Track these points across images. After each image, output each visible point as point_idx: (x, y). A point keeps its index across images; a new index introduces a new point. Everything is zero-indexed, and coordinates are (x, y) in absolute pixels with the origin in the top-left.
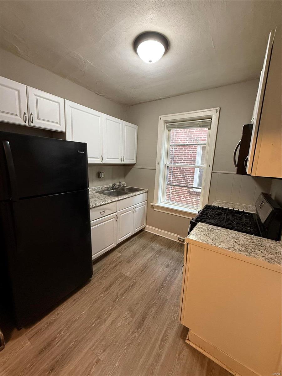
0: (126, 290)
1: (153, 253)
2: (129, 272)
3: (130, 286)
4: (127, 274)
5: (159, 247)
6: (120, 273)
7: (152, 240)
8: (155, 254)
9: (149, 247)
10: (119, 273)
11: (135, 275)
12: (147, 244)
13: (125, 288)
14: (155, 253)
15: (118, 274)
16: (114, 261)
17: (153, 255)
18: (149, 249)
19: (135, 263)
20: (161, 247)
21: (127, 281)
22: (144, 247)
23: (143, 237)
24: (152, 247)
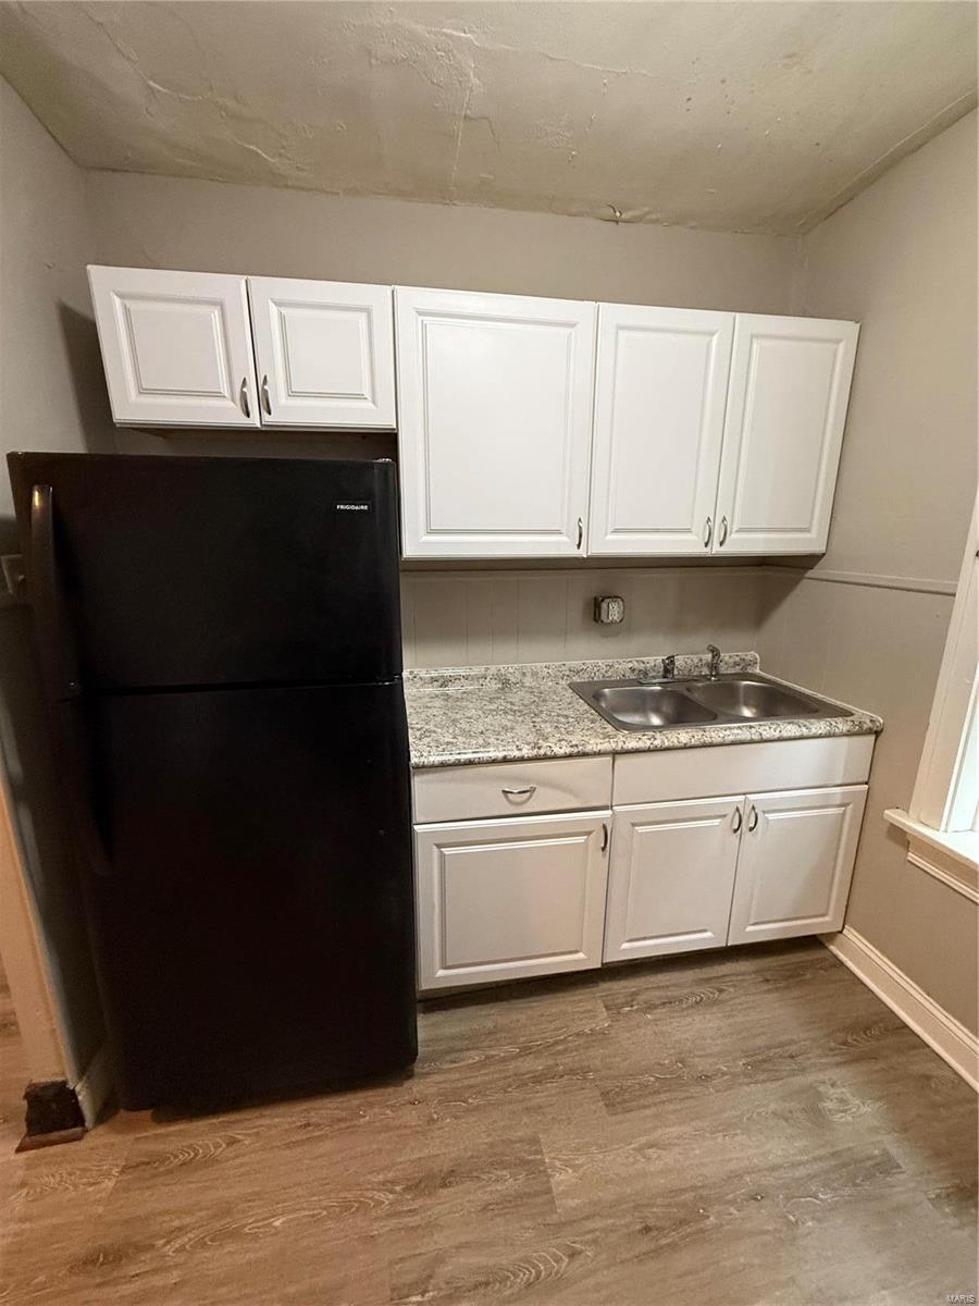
0: (487, 1284)
1: (799, 1144)
2: (576, 1168)
3: (523, 1277)
4: (562, 1179)
5: (874, 1130)
6: (534, 1141)
7: (845, 1043)
8: (817, 1167)
9: (798, 1081)
10: (529, 1132)
11: (590, 1225)
12: (793, 1049)
13: (492, 1261)
14: (820, 1159)
15: (521, 1140)
16: (556, 1043)
17: (794, 1165)
18: (783, 1099)
19: (643, 1140)
20: (891, 1144)
21: (527, 1224)
22: (763, 1063)
23: (796, 993)
24: (820, 1097)
